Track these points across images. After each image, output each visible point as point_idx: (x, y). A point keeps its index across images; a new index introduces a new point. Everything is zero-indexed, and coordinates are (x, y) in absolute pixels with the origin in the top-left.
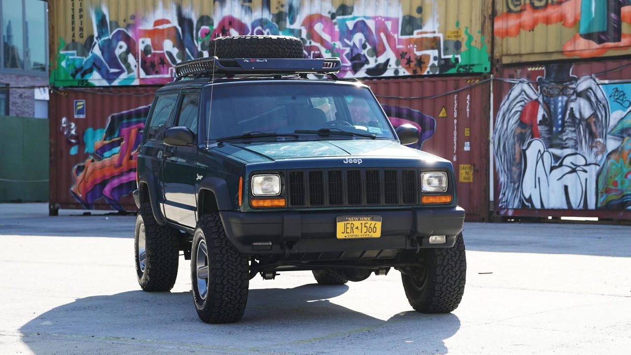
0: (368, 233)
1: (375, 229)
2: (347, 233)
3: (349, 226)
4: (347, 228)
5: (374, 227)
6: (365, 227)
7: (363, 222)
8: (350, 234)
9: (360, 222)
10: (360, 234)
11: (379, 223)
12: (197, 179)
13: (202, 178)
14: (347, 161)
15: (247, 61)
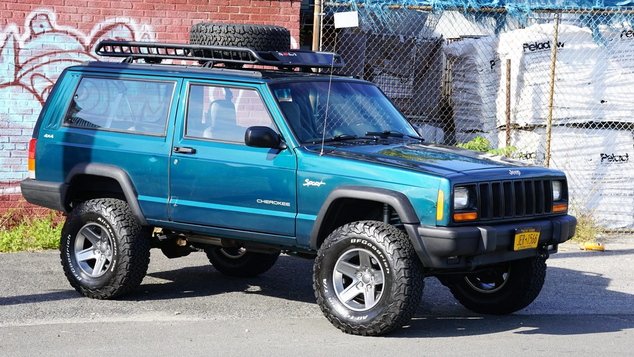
0: (531, 244)
2: (520, 244)
3: (522, 238)
5: (536, 238)
6: (531, 238)
7: (530, 233)
10: (527, 245)
11: (539, 234)
12: (304, 185)
13: (321, 185)
14: (512, 173)
15: (282, 55)
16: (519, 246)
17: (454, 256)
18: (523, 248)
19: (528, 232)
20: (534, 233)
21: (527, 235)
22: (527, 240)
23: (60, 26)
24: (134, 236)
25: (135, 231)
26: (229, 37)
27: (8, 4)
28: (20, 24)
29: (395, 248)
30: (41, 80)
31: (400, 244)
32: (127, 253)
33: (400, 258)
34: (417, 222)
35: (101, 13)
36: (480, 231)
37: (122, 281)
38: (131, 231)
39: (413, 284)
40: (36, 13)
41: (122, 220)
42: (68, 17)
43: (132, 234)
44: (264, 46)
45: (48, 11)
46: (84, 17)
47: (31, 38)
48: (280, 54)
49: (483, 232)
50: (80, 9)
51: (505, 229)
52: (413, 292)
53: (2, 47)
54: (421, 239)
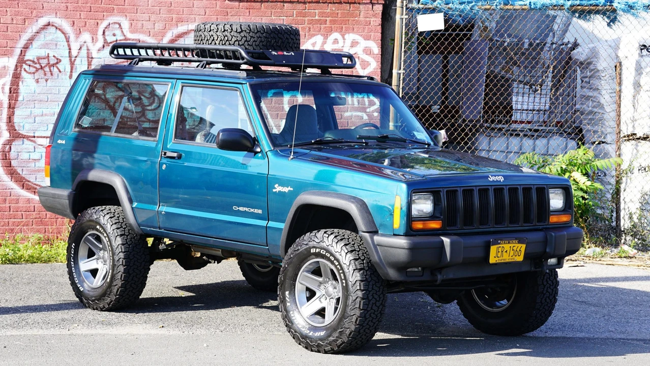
0: (514, 256)
1: (520, 252)
3: (500, 250)
4: (498, 252)
5: (520, 250)
7: (512, 245)
8: (500, 258)
9: (510, 245)
10: (508, 258)
11: (524, 246)
12: (274, 190)
13: (289, 190)
14: (491, 179)
15: (276, 54)
16: (497, 259)
17: (417, 267)
18: (503, 261)
19: (509, 243)
20: (517, 245)
21: (507, 247)
22: (508, 252)
23: (133, 35)
24: (129, 245)
25: (131, 240)
26: (226, 36)
27: (82, 13)
28: (94, 33)
29: (352, 258)
30: (113, 90)
31: (358, 255)
32: (121, 263)
33: (357, 269)
34: (374, 230)
35: (174, 20)
36: (443, 241)
37: (117, 292)
38: (126, 240)
39: (370, 298)
40: (109, 21)
41: (118, 228)
42: (140, 25)
43: (127, 243)
44: (263, 45)
45: (121, 19)
46: (156, 24)
47: (104, 47)
48: (274, 53)
49: (447, 241)
50: (152, 17)
51: (479, 240)
52: (370, 306)
53: (76, 57)
54: (377, 249)
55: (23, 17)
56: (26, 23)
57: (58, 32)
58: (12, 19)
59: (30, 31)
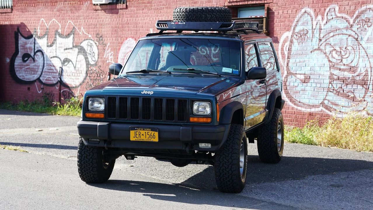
0: (150, 138)
1: (154, 136)
2: (136, 137)
3: (138, 133)
4: (136, 134)
6: (148, 134)
7: (147, 132)
8: (138, 138)
9: (145, 131)
10: (145, 138)
11: (157, 133)
18: (141, 140)
20: (151, 132)
21: (143, 132)
22: (144, 135)
23: (340, 14)
27: (319, 4)
28: (323, 15)
30: (329, 47)
35: (360, 3)
36: (97, 125)
40: (330, 7)
42: (343, 8)
45: (336, 6)
46: (351, 7)
47: (327, 23)
50: (350, 3)
53: (315, 29)
55: (296, 9)
56: (297, 13)
57: (309, 16)
58: (292, 11)
59: (298, 16)
